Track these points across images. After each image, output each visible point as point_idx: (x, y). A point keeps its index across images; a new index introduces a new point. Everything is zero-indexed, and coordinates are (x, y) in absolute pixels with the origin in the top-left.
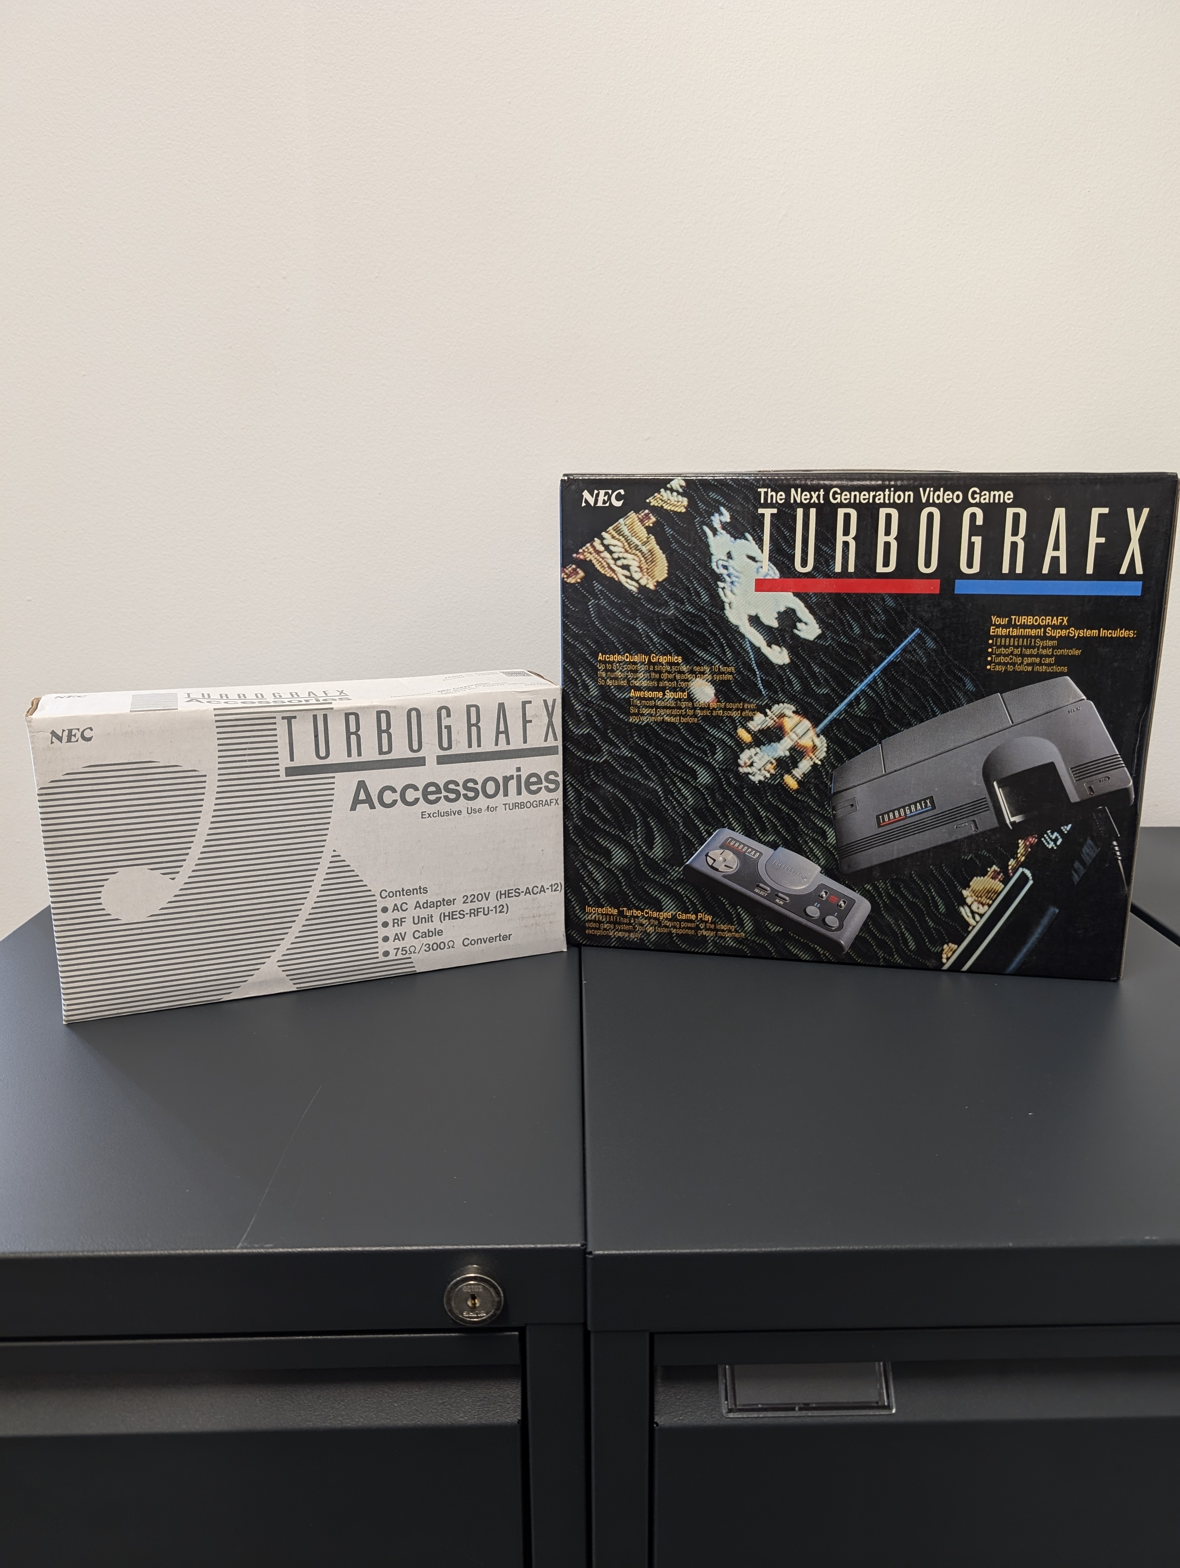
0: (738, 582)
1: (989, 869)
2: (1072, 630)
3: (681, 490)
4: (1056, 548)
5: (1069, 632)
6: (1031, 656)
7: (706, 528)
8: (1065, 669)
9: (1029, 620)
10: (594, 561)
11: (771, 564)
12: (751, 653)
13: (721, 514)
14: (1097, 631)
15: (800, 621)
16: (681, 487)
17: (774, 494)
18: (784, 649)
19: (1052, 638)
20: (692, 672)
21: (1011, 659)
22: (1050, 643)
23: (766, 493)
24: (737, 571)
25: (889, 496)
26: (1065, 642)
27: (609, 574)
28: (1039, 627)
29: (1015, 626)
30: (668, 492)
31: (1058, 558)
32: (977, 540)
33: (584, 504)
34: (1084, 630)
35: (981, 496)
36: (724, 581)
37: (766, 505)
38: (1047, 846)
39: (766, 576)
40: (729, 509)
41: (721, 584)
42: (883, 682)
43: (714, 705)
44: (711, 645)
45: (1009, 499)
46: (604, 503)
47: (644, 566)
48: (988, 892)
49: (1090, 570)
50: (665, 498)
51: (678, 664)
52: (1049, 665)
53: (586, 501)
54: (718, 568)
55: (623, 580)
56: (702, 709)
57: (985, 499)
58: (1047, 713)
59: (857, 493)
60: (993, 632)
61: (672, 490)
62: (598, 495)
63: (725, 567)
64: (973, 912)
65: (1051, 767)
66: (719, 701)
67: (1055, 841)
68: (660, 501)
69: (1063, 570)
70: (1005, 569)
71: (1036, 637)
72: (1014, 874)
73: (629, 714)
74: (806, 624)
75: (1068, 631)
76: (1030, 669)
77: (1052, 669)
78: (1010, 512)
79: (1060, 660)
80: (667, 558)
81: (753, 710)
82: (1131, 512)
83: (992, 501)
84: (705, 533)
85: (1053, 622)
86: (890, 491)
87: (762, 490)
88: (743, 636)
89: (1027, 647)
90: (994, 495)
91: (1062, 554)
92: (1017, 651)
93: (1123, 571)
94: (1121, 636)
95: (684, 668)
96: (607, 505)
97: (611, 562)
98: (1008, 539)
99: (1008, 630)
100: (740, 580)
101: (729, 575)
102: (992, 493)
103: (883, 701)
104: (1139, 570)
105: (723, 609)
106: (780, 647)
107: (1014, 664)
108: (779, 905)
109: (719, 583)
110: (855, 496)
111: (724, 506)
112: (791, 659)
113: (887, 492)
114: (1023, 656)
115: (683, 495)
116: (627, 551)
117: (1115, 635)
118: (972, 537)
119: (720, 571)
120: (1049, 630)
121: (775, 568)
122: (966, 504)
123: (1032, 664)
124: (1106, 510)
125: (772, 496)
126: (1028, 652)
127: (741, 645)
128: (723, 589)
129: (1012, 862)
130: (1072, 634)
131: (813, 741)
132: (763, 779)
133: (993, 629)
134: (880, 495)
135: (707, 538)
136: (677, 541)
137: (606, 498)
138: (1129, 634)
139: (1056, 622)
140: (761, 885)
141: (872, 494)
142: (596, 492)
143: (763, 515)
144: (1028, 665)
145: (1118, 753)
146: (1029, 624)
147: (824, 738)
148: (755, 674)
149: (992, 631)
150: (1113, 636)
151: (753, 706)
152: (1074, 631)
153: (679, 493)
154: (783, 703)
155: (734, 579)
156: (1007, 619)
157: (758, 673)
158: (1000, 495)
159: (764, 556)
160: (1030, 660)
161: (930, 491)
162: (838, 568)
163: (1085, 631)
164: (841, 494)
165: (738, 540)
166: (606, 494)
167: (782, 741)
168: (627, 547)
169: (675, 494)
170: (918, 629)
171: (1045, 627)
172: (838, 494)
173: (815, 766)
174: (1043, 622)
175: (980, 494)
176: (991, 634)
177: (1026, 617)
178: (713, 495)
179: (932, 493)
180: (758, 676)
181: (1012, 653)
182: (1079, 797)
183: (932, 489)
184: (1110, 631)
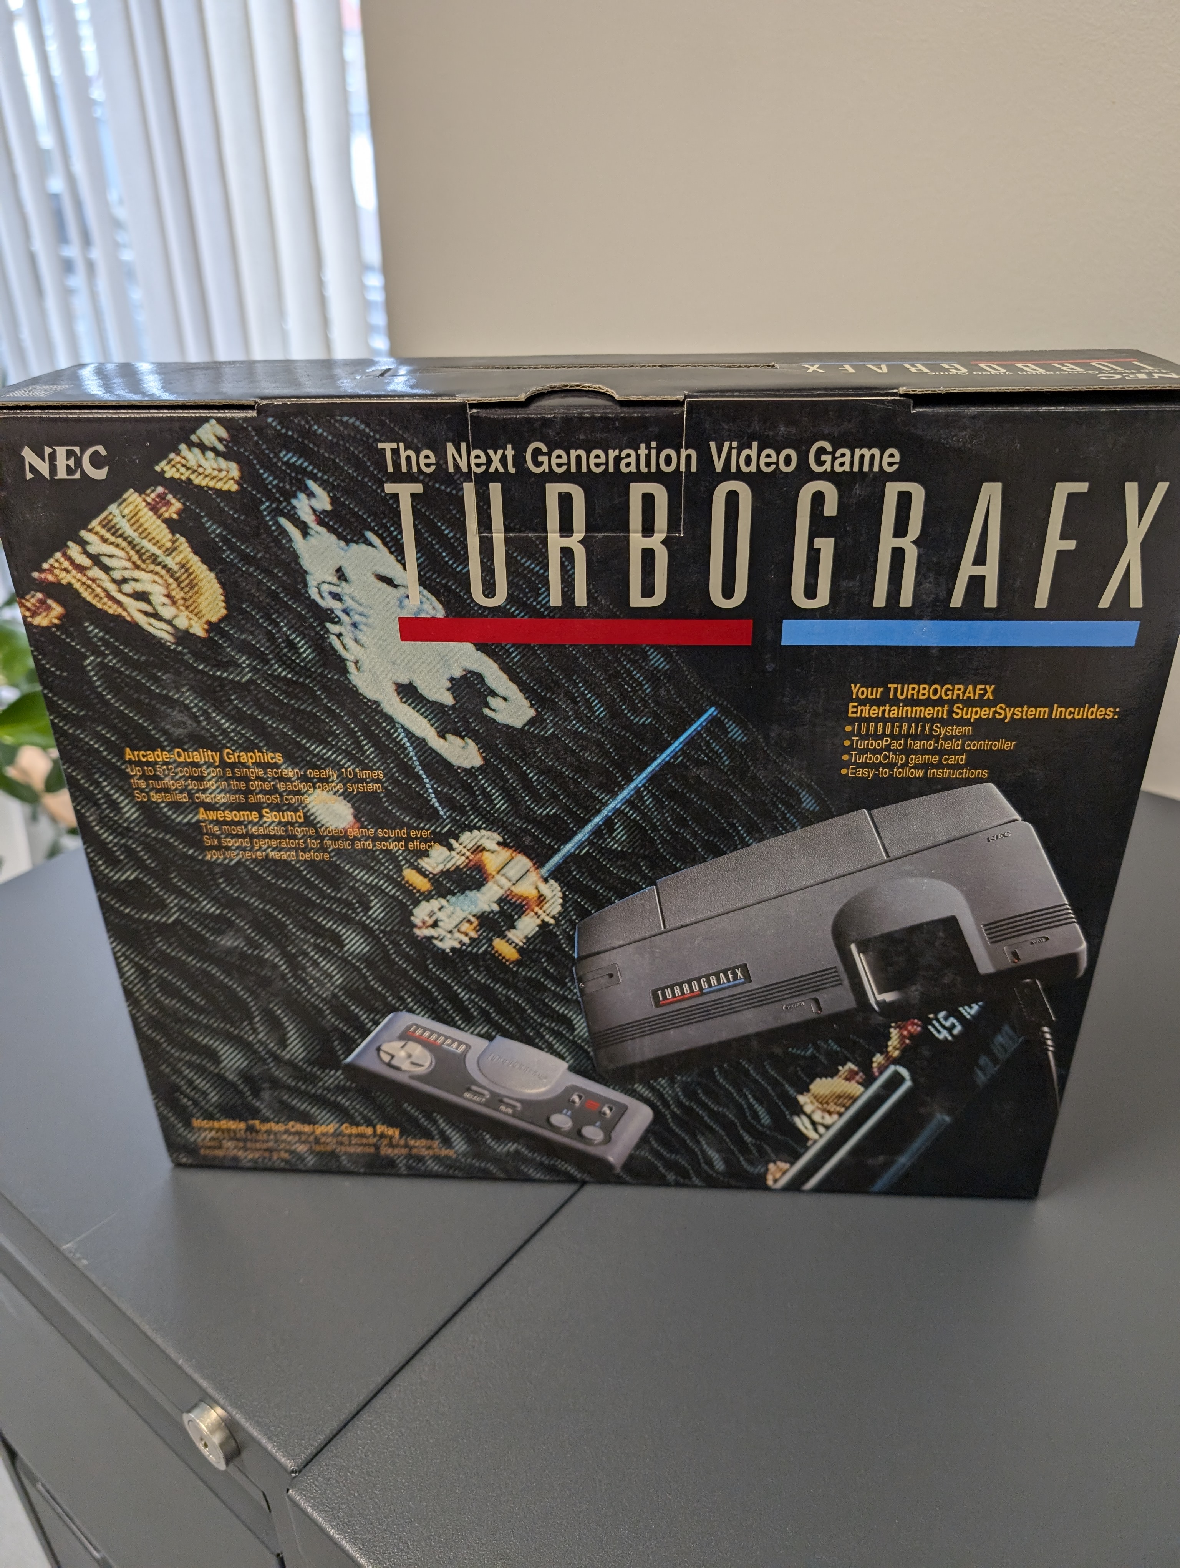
0: (366, 625)
1: (840, 1068)
2: (1001, 708)
3: (221, 447)
4: (980, 559)
5: (996, 712)
6: (924, 752)
7: (284, 522)
8: (985, 774)
9: (921, 691)
10: (77, 586)
11: (425, 592)
12: (410, 749)
13: (311, 495)
14: (1047, 709)
15: (494, 694)
16: (220, 440)
17: (411, 453)
18: (469, 741)
19: (963, 722)
20: (305, 779)
21: (886, 757)
22: (960, 730)
23: (396, 452)
24: (360, 604)
25: (648, 457)
26: (985, 729)
27: (112, 609)
28: (940, 702)
29: (895, 702)
30: (196, 450)
31: (983, 578)
32: (826, 546)
33: (29, 476)
34: (1022, 707)
35: (834, 459)
36: (339, 622)
37: (398, 477)
38: (937, 1035)
39: (419, 613)
40: (323, 484)
41: (334, 628)
42: (653, 795)
43: (356, 832)
44: (332, 733)
45: (890, 464)
46: (70, 471)
47: (178, 594)
48: (839, 1097)
49: (1042, 600)
50: (192, 463)
51: (276, 766)
52: (956, 767)
53: (32, 469)
54: (322, 597)
55: (143, 621)
56: (334, 839)
57: (842, 464)
58: (949, 841)
59: (582, 453)
60: (853, 712)
61: (203, 447)
62: (53, 457)
63: (337, 597)
64: (814, 1124)
65: (951, 924)
66: (362, 827)
67: (950, 1029)
68: (183, 470)
69: (991, 600)
70: (880, 600)
71: (933, 721)
72: (881, 1072)
73: (205, 849)
74: (505, 699)
75: (993, 709)
76: (920, 773)
77: (961, 774)
78: (892, 490)
79: (976, 760)
80: (219, 579)
81: (426, 840)
82: (1132, 489)
83: (856, 469)
84: (284, 532)
85: (967, 695)
86: (649, 448)
87: (387, 447)
88: (390, 720)
89: (915, 737)
90: (862, 457)
91: (991, 571)
92: (895, 745)
93: (1105, 602)
94: (1090, 717)
95: (290, 772)
96: (77, 476)
97: (112, 588)
98: (887, 542)
99: (882, 708)
100: (370, 620)
101: (346, 611)
102: (858, 453)
103: (654, 828)
104: (1136, 600)
105: (345, 671)
106: (462, 737)
107: (891, 766)
108: (507, 1114)
109: (329, 625)
110: (579, 458)
111: (315, 479)
112: (484, 758)
113: (643, 451)
114: (907, 752)
115: (226, 456)
116: (137, 567)
117: (1080, 717)
118: (816, 540)
119: (328, 603)
120: (958, 708)
121: (434, 599)
122: (805, 474)
123: (925, 766)
124: (1082, 487)
125: (408, 458)
126: (918, 745)
127: (389, 734)
128: (339, 636)
129: (878, 1059)
130: (1000, 714)
131: (537, 888)
132: (458, 946)
133: (854, 707)
134: (628, 456)
135: (290, 540)
136: (233, 548)
137: (71, 462)
138: (1106, 714)
139: (971, 695)
140: (474, 1088)
141: (613, 454)
142: (48, 450)
143: (395, 497)
144: (916, 767)
145: (1067, 902)
146: (921, 697)
147: (556, 885)
148: (423, 785)
149: (851, 710)
150: (1076, 717)
151: (425, 834)
152: (1005, 710)
153: (217, 453)
154: (479, 829)
155: (357, 618)
156: (880, 690)
157: (426, 781)
158: (872, 457)
159: (409, 576)
160: (920, 759)
161: (730, 448)
162: (556, 599)
163: (1025, 709)
164: (549, 454)
165: (353, 546)
166: (69, 454)
167: (484, 889)
168: (135, 558)
169: (210, 454)
170: (713, 709)
171: (952, 703)
172: (543, 454)
173: (544, 925)
174: (947, 695)
175: (833, 453)
176: (850, 715)
177: (916, 686)
178: (287, 456)
179: (734, 452)
180: (428, 786)
181: (888, 748)
182: (994, 966)
183: (735, 444)
184: (1072, 709)
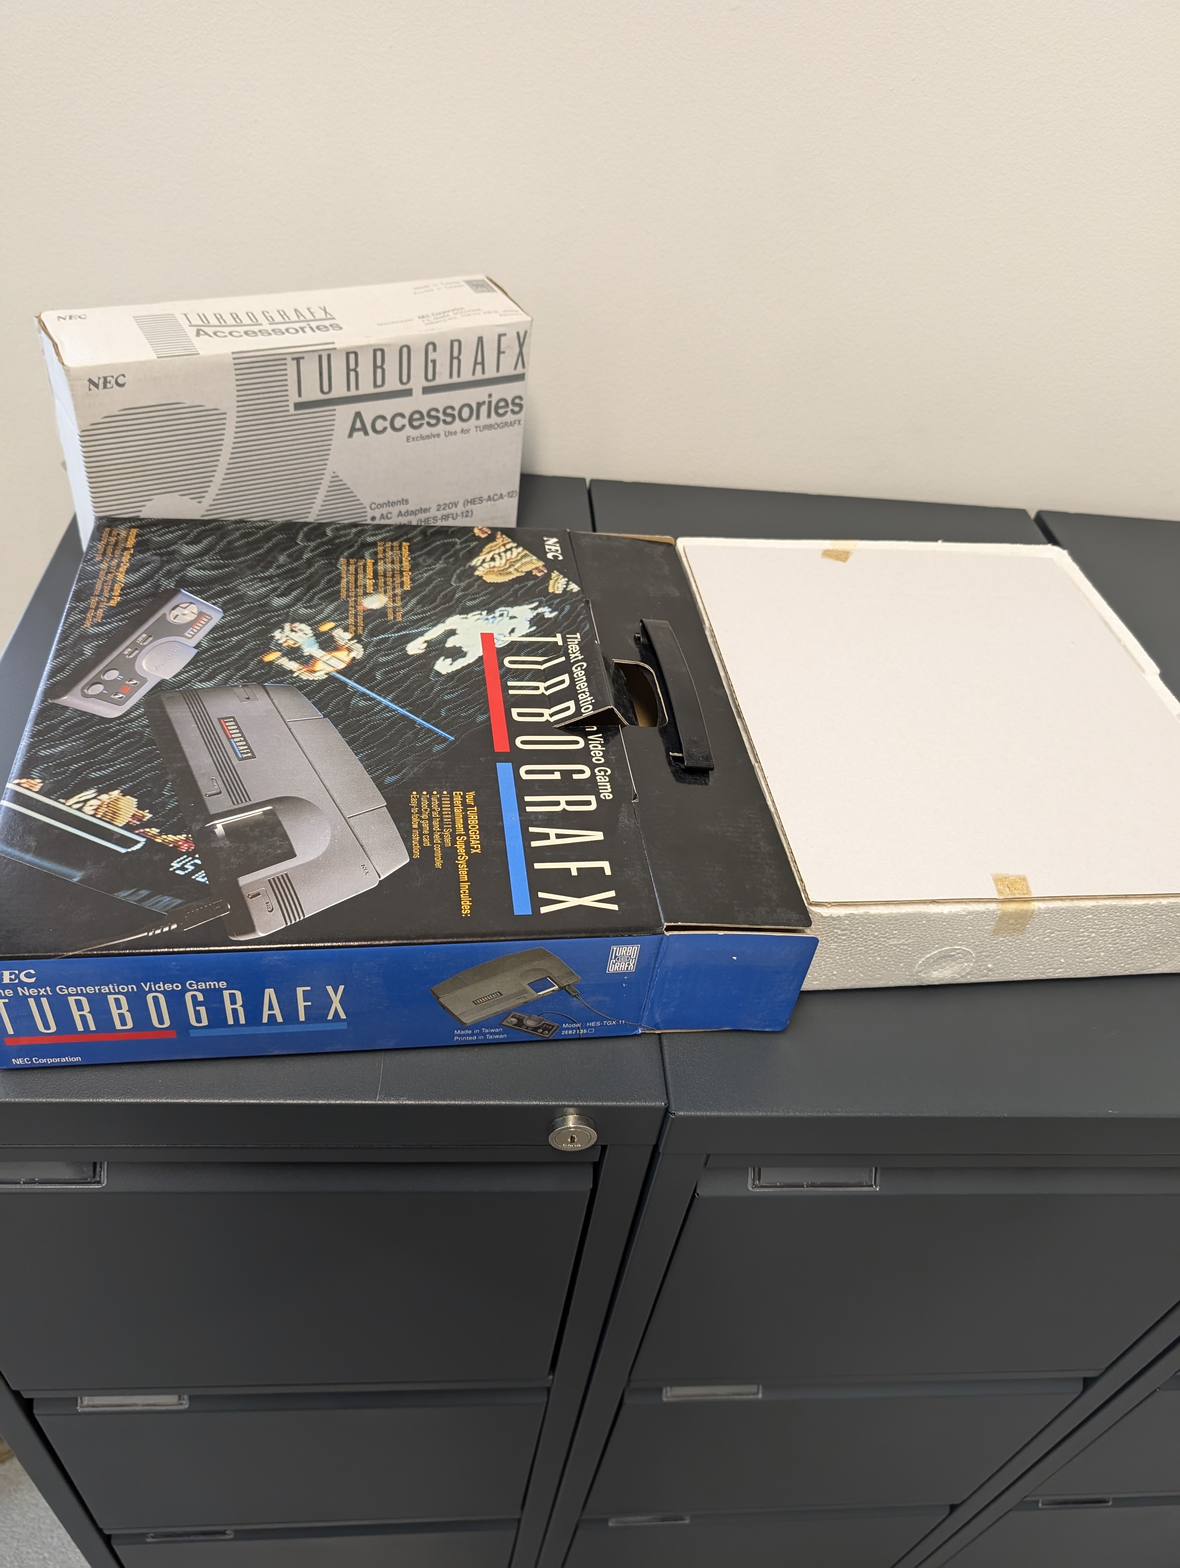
0: (488, 623)
1: (146, 811)
2: (465, 858)
3: (568, 590)
4: (558, 836)
5: (462, 855)
6: (431, 826)
7: (536, 604)
8: (417, 855)
9: (473, 821)
10: (495, 543)
12: (417, 631)
14: (466, 879)
15: (454, 661)
16: (572, 590)
17: (577, 643)
18: (423, 651)
19: (454, 842)
20: (395, 595)
21: (426, 810)
22: (448, 841)
23: (576, 638)
24: (498, 622)
26: (450, 854)
27: (485, 550)
28: (466, 829)
29: (465, 810)
31: (549, 838)
32: (557, 776)
33: (545, 538)
35: (603, 776)
36: (488, 614)
37: (564, 639)
38: (175, 862)
39: (497, 639)
40: (556, 617)
41: (485, 613)
42: (391, 717)
43: (359, 608)
44: (424, 606)
45: (604, 796)
46: (549, 549)
47: (495, 570)
48: (114, 813)
49: (537, 866)
50: (560, 582)
51: (402, 587)
52: (421, 842)
53: (548, 540)
54: (500, 611)
55: (481, 558)
56: (356, 601)
57: (600, 779)
58: (362, 846)
60: (456, 794)
61: (567, 584)
62: (555, 546)
63: (501, 615)
64: (86, 801)
65: (291, 854)
66: (364, 611)
67: (182, 868)
68: (556, 579)
69: (535, 844)
70: (527, 799)
71: (454, 828)
72: (137, 834)
73: (348, 558)
74: (451, 664)
75: (464, 854)
76: (415, 826)
77: (416, 845)
78: (592, 798)
79: (427, 853)
80: (505, 582)
81: (355, 632)
82: (612, 894)
83: (599, 784)
84: (532, 603)
85: (473, 841)
87: (578, 635)
88: (434, 625)
89: (441, 821)
90: (606, 786)
91: (553, 841)
92: (435, 814)
93: (541, 895)
94: (462, 902)
95: (398, 591)
96: (548, 551)
97: (497, 552)
98: (563, 799)
99: (460, 805)
100: (491, 625)
101: (494, 617)
102: (608, 784)
103: (369, 717)
104: (544, 910)
105: (460, 614)
106: (425, 648)
107: (420, 812)
108: (123, 651)
109: (486, 611)
111: (559, 614)
112: (412, 655)
114: (431, 819)
115: (565, 590)
116: (507, 560)
117: (462, 897)
118: (559, 773)
119: (497, 612)
120: (464, 838)
121: (505, 645)
122: (592, 767)
123: (420, 827)
124: (608, 872)
125: (574, 642)
126: (436, 823)
127: (425, 624)
128: (481, 614)
129: (155, 831)
130: (461, 858)
131: (321, 670)
132: (276, 638)
133: (460, 794)
135: (527, 604)
136: (521, 588)
137: (553, 550)
138: (465, 910)
139: (473, 843)
140: (151, 639)
142: (558, 545)
143: (555, 636)
144: (420, 825)
145: (306, 917)
146: (469, 821)
147: (324, 678)
148: (394, 633)
149: (458, 793)
150: (462, 895)
151: (360, 631)
152: (464, 860)
154: (365, 651)
155: (491, 620)
156: (473, 804)
157: (396, 635)
158: (607, 789)
159: (515, 637)
160: (425, 824)
162: (510, 684)
163: (466, 869)
165: (529, 623)
166: (557, 550)
167: (321, 651)
168: (512, 560)
169: (565, 586)
170: (453, 739)
171: (467, 835)
173: (292, 672)
174: (472, 832)
176: (454, 793)
177: (477, 818)
178: (567, 608)
179: (599, 742)
180: (393, 635)
181: (432, 810)
182: (246, 885)
183: (602, 742)
184: (467, 891)
